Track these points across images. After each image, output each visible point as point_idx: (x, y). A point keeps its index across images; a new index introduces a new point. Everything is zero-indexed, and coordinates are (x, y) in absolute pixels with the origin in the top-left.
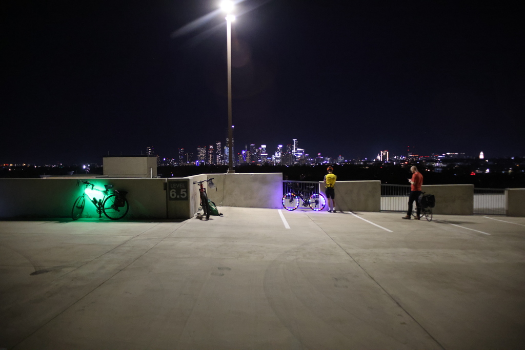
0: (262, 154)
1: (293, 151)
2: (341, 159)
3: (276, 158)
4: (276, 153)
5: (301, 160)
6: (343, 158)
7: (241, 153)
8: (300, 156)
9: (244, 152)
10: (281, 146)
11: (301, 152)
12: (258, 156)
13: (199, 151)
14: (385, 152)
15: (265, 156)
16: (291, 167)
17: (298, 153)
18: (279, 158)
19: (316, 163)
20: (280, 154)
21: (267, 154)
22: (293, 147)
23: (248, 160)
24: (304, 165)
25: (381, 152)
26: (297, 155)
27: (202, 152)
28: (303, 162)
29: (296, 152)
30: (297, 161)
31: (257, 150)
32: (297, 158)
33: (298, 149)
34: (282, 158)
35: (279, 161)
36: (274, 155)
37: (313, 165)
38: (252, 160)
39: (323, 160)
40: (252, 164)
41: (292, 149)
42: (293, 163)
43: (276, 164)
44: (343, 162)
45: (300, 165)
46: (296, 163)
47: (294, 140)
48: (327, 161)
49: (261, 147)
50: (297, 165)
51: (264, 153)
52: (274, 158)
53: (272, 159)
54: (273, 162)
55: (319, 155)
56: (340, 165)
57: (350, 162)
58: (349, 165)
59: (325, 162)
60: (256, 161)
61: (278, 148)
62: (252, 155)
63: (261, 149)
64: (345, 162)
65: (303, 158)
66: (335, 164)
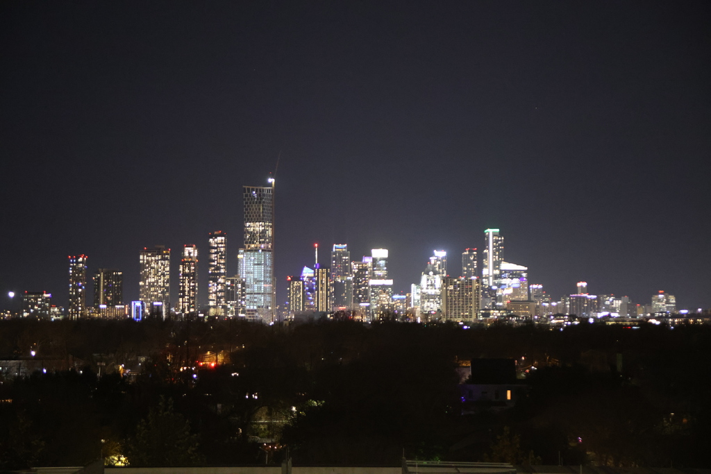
0: (372, 282)
1: (485, 272)
2: (664, 303)
3: (426, 297)
4: (424, 277)
5: (515, 304)
6: (673, 299)
7: (298, 277)
8: (510, 291)
9: (307, 272)
10: (440, 254)
11: (513, 275)
12: (358, 289)
13: (143, 266)
15: (384, 287)
16: (478, 329)
18: (433, 297)
19: (572, 317)
20: (438, 281)
21: (390, 282)
22: (485, 256)
23: (322, 304)
24: (529, 323)
26: (500, 285)
27: (156, 270)
28: (523, 313)
29: (496, 277)
30: (499, 309)
31: (355, 267)
32: (500, 299)
33: (506, 266)
34: (449, 299)
35: (433, 306)
36: (418, 282)
37: (560, 325)
38: (338, 301)
39: (597, 306)
40: (337, 314)
41: (481, 266)
42: (486, 315)
43: (425, 316)
44: (674, 316)
45: (510, 325)
46: (495, 314)
47: (491, 232)
48: (613, 309)
49: (370, 255)
50: (499, 325)
51: (380, 278)
52: (415, 293)
53: (409, 300)
54: (413, 312)
55: (583, 289)
56: (664, 325)
57: (699, 316)
58: (696, 325)
59: (606, 313)
60: (352, 306)
61: (433, 259)
62: (336, 285)
63: (368, 261)
64: (681, 316)
65: (524, 297)
66: (644, 324)
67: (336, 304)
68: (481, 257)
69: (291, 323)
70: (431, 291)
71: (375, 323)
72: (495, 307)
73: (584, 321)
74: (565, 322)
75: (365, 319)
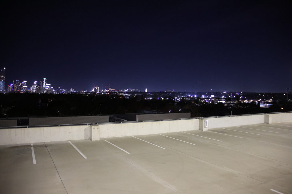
0: (24, 86)
1: (43, 85)
2: (72, 90)
3: (33, 89)
4: (33, 86)
5: (48, 90)
6: (73, 90)
7: (10, 85)
8: (48, 88)
9: (12, 85)
10: (36, 82)
11: (48, 86)
12: (21, 87)
14: (97, 87)
15: (26, 87)
16: (42, 94)
17: (47, 86)
18: (35, 89)
19: (58, 93)
20: (35, 86)
21: (27, 87)
22: (44, 83)
23: (14, 90)
24: (51, 93)
25: (95, 87)
26: (46, 87)
28: (50, 92)
29: (45, 86)
30: (46, 91)
31: (20, 84)
32: (46, 89)
33: (47, 84)
34: (36, 89)
35: (34, 91)
36: (32, 87)
37: (56, 94)
39: (62, 91)
40: (17, 92)
41: (43, 84)
42: (44, 92)
43: (33, 92)
44: (73, 92)
45: (48, 94)
46: (45, 92)
47: (44, 78)
48: (64, 91)
49: (23, 82)
50: (46, 93)
51: (25, 86)
52: (31, 89)
53: (30, 89)
54: (31, 91)
55: (60, 88)
56: (72, 94)
57: (77, 92)
58: (77, 94)
59: (63, 92)
60: (20, 90)
61: (34, 83)
62: (17, 87)
63: (23, 83)
64: (74, 92)
65: (50, 89)
66: (69, 93)
67: (17, 90)
68: (43, 83)
69: (8, 93)
70: (34, 88)
71: (24, 93)
72: (45, 91)
73: (60, 93)
74: (56, 93)
75: (22, 93)
